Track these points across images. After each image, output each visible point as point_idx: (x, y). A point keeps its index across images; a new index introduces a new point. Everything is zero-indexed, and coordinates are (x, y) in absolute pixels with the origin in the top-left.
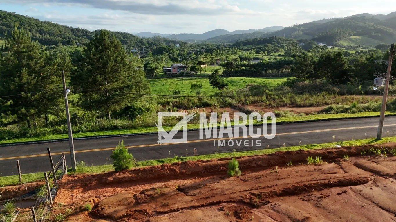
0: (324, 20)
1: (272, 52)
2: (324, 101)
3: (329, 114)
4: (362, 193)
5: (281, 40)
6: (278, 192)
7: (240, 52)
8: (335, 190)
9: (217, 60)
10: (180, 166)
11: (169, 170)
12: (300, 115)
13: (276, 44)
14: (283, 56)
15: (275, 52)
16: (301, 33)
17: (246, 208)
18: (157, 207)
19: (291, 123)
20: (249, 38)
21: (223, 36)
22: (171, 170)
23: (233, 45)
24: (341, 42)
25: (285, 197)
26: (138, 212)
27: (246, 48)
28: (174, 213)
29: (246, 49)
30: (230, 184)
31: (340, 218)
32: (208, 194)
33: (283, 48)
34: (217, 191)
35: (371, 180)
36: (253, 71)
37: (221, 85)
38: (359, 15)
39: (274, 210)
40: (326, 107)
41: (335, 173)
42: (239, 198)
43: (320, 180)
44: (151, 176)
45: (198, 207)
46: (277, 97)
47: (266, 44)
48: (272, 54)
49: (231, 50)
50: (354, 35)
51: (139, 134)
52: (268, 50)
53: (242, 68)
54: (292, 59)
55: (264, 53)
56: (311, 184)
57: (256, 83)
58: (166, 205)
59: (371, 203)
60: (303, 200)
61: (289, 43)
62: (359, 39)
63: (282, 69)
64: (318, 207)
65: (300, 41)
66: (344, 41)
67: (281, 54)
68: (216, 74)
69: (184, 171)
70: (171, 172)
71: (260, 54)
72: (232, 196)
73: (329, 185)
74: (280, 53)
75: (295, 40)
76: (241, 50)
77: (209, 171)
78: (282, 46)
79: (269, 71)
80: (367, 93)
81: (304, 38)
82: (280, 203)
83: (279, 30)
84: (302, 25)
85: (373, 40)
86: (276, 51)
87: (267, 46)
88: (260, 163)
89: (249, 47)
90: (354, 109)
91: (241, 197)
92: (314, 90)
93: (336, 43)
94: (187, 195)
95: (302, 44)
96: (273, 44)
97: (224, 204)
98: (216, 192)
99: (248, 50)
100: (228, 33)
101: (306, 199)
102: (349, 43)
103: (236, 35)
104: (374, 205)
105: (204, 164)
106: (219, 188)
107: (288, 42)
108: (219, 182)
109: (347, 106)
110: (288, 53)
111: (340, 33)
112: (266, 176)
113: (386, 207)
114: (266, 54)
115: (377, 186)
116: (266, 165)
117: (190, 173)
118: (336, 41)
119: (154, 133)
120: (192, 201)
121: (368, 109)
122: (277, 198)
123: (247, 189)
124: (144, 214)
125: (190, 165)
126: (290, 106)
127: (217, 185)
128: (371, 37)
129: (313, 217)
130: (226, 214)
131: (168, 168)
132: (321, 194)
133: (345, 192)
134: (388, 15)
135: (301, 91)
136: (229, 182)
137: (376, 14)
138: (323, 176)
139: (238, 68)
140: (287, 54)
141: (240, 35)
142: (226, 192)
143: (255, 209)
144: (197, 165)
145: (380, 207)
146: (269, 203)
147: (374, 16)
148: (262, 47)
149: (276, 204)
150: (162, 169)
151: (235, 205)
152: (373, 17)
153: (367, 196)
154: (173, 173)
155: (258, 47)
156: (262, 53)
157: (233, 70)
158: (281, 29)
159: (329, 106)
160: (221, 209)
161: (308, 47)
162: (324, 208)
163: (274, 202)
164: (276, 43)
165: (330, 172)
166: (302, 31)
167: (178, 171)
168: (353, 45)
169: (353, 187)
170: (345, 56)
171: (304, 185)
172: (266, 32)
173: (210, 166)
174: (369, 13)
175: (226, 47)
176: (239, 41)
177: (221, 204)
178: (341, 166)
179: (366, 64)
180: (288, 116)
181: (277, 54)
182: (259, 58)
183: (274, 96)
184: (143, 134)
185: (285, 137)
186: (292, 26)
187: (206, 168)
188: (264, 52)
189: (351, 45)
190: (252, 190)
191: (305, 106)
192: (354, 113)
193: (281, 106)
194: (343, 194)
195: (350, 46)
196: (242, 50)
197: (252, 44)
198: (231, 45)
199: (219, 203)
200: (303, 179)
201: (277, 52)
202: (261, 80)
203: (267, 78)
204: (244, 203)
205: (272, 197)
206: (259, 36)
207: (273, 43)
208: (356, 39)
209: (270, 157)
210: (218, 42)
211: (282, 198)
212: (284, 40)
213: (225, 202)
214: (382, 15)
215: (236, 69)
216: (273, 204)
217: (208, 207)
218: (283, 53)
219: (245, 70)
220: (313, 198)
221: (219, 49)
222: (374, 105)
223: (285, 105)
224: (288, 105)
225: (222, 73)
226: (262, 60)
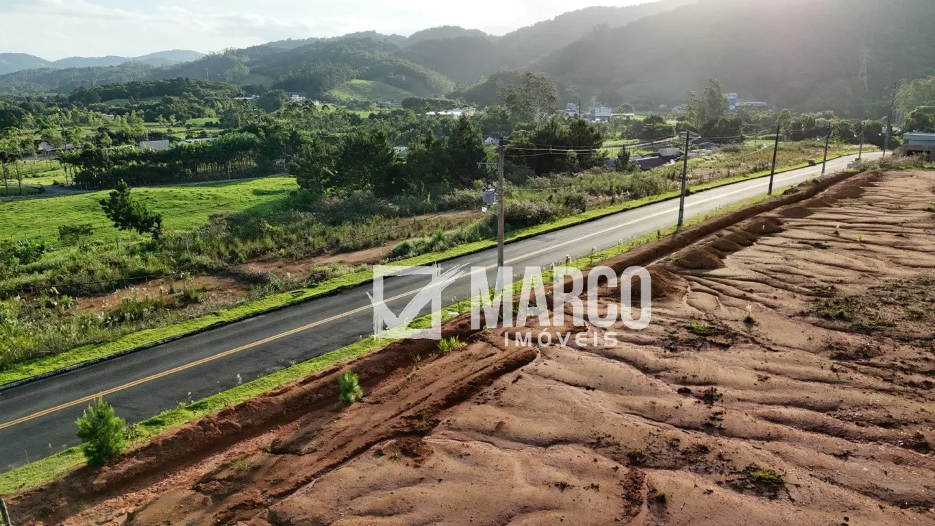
0: (290, 41)
1: (188, 118)
2: (386, 235)
3: (406, 258)
4: (539, 372)
5: (203, 87)
6: (441, 402)
7: (97, 116)
8: (507, 378)
9: (37, 143)
10: (236, 414)
11: (220, 428)
12: (359, 268)
13: (193, 98)
14: (216, 126)
15: (194, 117)
16: (247, 69)
17: (414, 440)
18: (265, 489)
19: (355, 286)
20: (112, 79)
21: (29, 72)
22: (223, 427)
23: (71, 99)
24: (335, 93)
25: (454, 407)
26: (240, 509)
27: (113, 107)
28: (306, 486)
29: (114, 110)
30: (359, 415)
31: (535, 411)
32: (337, 441)
33: (213, 106)
34: (346, 431)
35: (538, 352)
36: (162, 170)
37: (143, 222)
38: (358, 33)
39: (452, 429)
40: (394, 246)
41: (492, 355)
42: (392, 430)
43: (481, 370)
44: (188, 450)
45: (339, 463)
46: (294, 237)
47: (167, 96)
48: (189, 122)
49: (69, 112)
50: (358, 78)
51: (30, 381)
52: (176, 113)
53: (130, 164)
54: (252, 136)
55: (168, 119)
56: (476, 378)
57: (181, 200)
58: (279, 482)
59: (555, 382)
60: (479, 403)
61: (224, 95)
62: (368, 87)
63: (232, 162)
64: (502, 406)
65: (249, 90)
66: (340, 90)
67: (211, 122)
68: (123, 195)
69: (249, 421)
70: (226, 431)
71: (158, 124)
72: (379, 430)
73: (497, 374)
74: (208, 120)
75: (236, 88)
76: (99, 113)
77: (295, 408)
78: (207, 101)
79: (202, 168)
80: (443, 208)
81: (257, 81)
82: (454, 418)
83: (191, 60)
84: (244, 50)
85: (394, 89)
86: (197, 114)
87: (171, 102)
88: (372, 370)
89: (122, 103)
90: (441, 243)
91: (394, 427)
92: (358, 212)
93: (327, 94)
94: (300, 455)
95: (254, 96)
96: (185, 97)
97: (376, 446)
98: (347, 433)
99: (120, 112)
100: (43, 65)
101: (481, 401)
102: (351, 94)
103: (70, 70)
104: (559, 384)
105: (280, 397)
106: (348, 427)
107: (220, 91)
108: (339, 418)
109: (428, 240)
110: (229, 120)
111: (330, 73)
112: (404, 386)
113: (573, 382)
114: (174, 124)
115: (549, 359)
116: (383, 371)
117: (262, 422)
118: (325, 91)
119: (68, 368)
120: (320, 460)
121: (459, 239)
122: (444, 412)
123: (393, 413)
124: (255, 508)
125: (257, 408)
126: (330, 252)
127: (341, 424)
128: (389, 82)
129: (506, 421)
130: (391, 458)
131: (215, 425)
132: (495, 389)
133: (520, 377)
134: (411, 37)
135: (335, 218)
136: (354, 413)
137: (389, 34)
138: (481, 364)
139: (121, 164)
140: (227, 121)
141: (81, 70)
142: (365, 429)
143: (425, 438)
144: (269, 403)
145: (568, 384)
146: (439, 421)
147: (386, 38)
148: (158, 105)
149: (448, 421)
150: (205, 430)
151: (393, 441)
152: (385, 40)
153: (547, 375)
154: (230, 431)
155: (145, 103)
156: (162, 119)
157: (103, 170)
158: (197, 58)
159: (401, 243)
160: (379, 453)
161: (269, 103)
162: (509, 405)
163: (444, 418)
164: (191, 94)
165: (485, 355)
166: (247, 64)
167: (239, 425)
168: (359, 98)
169: (524, 367)
170: (352, 125)
171: (470, 383)
172: (157, 65)
173: (294, 398)
174: (378, 32)
175: (51, 105)
176: (87, 88)
177: (372, 448)
178: (492, 343)
179: (426, 153)
180: (341, 275)
181: (202, 121)
182: (161, 134)
183: (286, 234)
184: (41, 378)
185: (363, 316)
186: (222, 53)
187: (287, 404)
188: (167, 117)
189: (357, 99)
190: (402, 412)
191: (356, 249)
192: (443, 250)
193: (314, 256)
194: (519, 380)
195: (356, 102)
196: (103, 111)
197: (126, 96)
198: (64, 99)
199: (367, 446)
200: (459, 375)
201: (199, 117)
202: (191, 193)
203: (201, 186)
204: (406, 434)
205: (437, 412)
206: (141, 77)
207: (185, 93)
208: (362, 85)
209: (383, 356)
210: (18, 88)
211: (450, 410)
212: (208, 87)
213: (375, 443)
214: (400, 36)
215: (116, 167)
216: (445, 421)
217: (355, 459)
218: (215, 120)
219: (141, 168)
220: (489, 397)
221: (30, 110)
222: (467, 230)
223: (320, 253)
224: (326, 251)
225: (75, 180)
226: (171, 139)
